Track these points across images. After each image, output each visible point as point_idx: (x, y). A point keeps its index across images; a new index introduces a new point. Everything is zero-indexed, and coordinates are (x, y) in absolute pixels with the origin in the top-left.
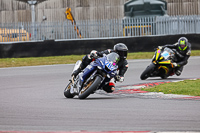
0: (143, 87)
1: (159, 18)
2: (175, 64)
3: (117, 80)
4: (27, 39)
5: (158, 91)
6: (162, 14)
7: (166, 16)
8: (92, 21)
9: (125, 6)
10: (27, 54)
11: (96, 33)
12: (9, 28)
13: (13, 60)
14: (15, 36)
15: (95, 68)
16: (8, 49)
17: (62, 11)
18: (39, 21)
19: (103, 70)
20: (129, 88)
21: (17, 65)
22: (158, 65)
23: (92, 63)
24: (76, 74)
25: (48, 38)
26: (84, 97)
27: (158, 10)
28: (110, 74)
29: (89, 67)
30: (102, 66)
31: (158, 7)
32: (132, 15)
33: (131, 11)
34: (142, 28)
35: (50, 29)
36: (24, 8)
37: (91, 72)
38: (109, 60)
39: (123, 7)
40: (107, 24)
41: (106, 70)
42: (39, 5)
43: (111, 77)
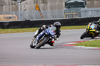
0: (74, 43)
1: (82, 9)
2: (98, 31)
3: (55, 39)
4: (16, 20)
5: (82, 45)
6: (84, 7)
7: (86, 8)
8: (49, 10)
9: (65, 3)
10: (16, 27)
11: (51, 16)
12: (8, 14)
13: (10, 30)
14: (10, 18)
15: (44, 34)
16: (7, 24)
17: (34, 5)
18: (22, 10)
19: (48, 35)
20: (67, 44)
21: (11, 32)
22: (89, 32)
23: (43, 31)
24: (35, 37)
25: (27, 19)
26: (38, 48)
27: (82, 5)
28: (51, 37)
29: (42, 33)
30: (47, 33)
31: (82, 3)
32: (69, 8)
33: (68, 5)
34: (74, 14)
35: (28, 15)
36: (15, 4)
37: (42, 36)
38: (51, 30)
39: (64, 4)
40: (56, 12)
41: (50, 35)
42: (22, 3)
43: (52, 38)
